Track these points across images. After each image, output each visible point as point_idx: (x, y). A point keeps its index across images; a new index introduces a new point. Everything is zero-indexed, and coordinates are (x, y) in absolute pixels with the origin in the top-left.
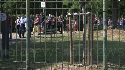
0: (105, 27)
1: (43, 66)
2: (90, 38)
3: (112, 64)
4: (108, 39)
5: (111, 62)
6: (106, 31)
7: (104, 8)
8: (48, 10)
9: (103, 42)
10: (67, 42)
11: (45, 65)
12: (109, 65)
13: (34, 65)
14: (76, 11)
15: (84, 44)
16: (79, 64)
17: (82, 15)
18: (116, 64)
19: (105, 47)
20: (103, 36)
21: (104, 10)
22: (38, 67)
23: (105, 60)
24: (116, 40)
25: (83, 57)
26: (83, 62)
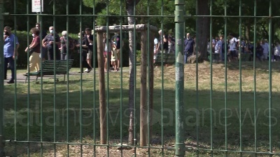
0: (180, 59)
1: (36, 151)
2: (146, 83)
3: (195, 144)
4: (186, 85)
5: (194, 139)
6: (181, 66)
7: (176, 13)
9: (174, 92)
10: (92, 92)
11: (40, 149)
12: (189, 144)
13: (13, 147)
14: (112, 20)
15: (131, 99)
16: (120, 144)
17: (127, 30)
18: (205, 142)
19: (181, 104)
20: (174, 79)
21: (176, 20)
22: (25, 152)
23: (180, 134)
24: (205, 88)
25: (130, 126)
26: (130, 139)
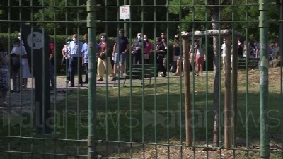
0: (264, 63)
1: (126, 151)
2: (230, 87)
3: (280, 146)
4: (271, 89)
5: (278, 141)
6: (265, 70)
7: (261, 18)
8: (134, 26)
9: (258, 95)
10: (178, 95)
11: (129, 148)
12: (273, 146)
13: (104, 147)
14: (197, 25)
15: (216, 101)
16: (205, 146)
17: (212, 35)
19: (265, 107)
20: (259, 82)
21: (260, 25)
22: (115, 152)
23: (265, 137)
25: (215, 128)
26: (215, 140)
